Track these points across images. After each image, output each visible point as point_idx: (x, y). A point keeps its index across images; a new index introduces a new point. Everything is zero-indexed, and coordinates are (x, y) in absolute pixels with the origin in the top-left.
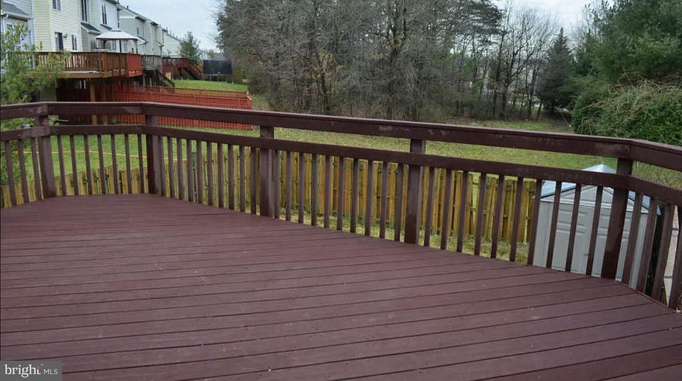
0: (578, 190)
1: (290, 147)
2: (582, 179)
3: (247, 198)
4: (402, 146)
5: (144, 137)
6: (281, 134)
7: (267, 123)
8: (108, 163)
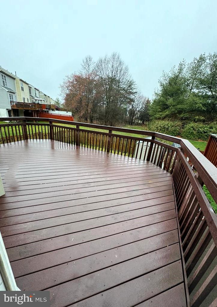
0: (143, 142)
1: (83, 131)
2: (144, 140)
3: (73, 140)
4: (107, 131)
5: (49, 126)
6: (81, 128)
7: (78, 125)
8: (40, 131)
